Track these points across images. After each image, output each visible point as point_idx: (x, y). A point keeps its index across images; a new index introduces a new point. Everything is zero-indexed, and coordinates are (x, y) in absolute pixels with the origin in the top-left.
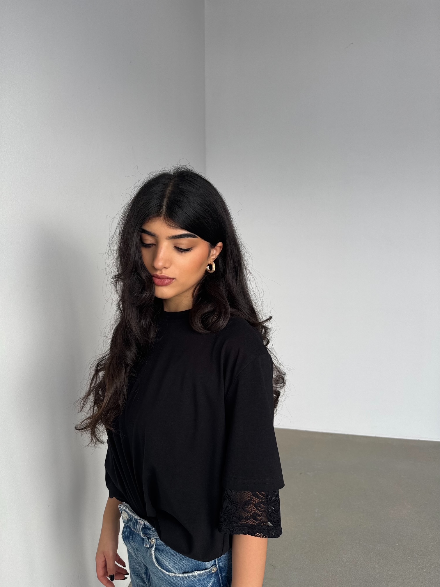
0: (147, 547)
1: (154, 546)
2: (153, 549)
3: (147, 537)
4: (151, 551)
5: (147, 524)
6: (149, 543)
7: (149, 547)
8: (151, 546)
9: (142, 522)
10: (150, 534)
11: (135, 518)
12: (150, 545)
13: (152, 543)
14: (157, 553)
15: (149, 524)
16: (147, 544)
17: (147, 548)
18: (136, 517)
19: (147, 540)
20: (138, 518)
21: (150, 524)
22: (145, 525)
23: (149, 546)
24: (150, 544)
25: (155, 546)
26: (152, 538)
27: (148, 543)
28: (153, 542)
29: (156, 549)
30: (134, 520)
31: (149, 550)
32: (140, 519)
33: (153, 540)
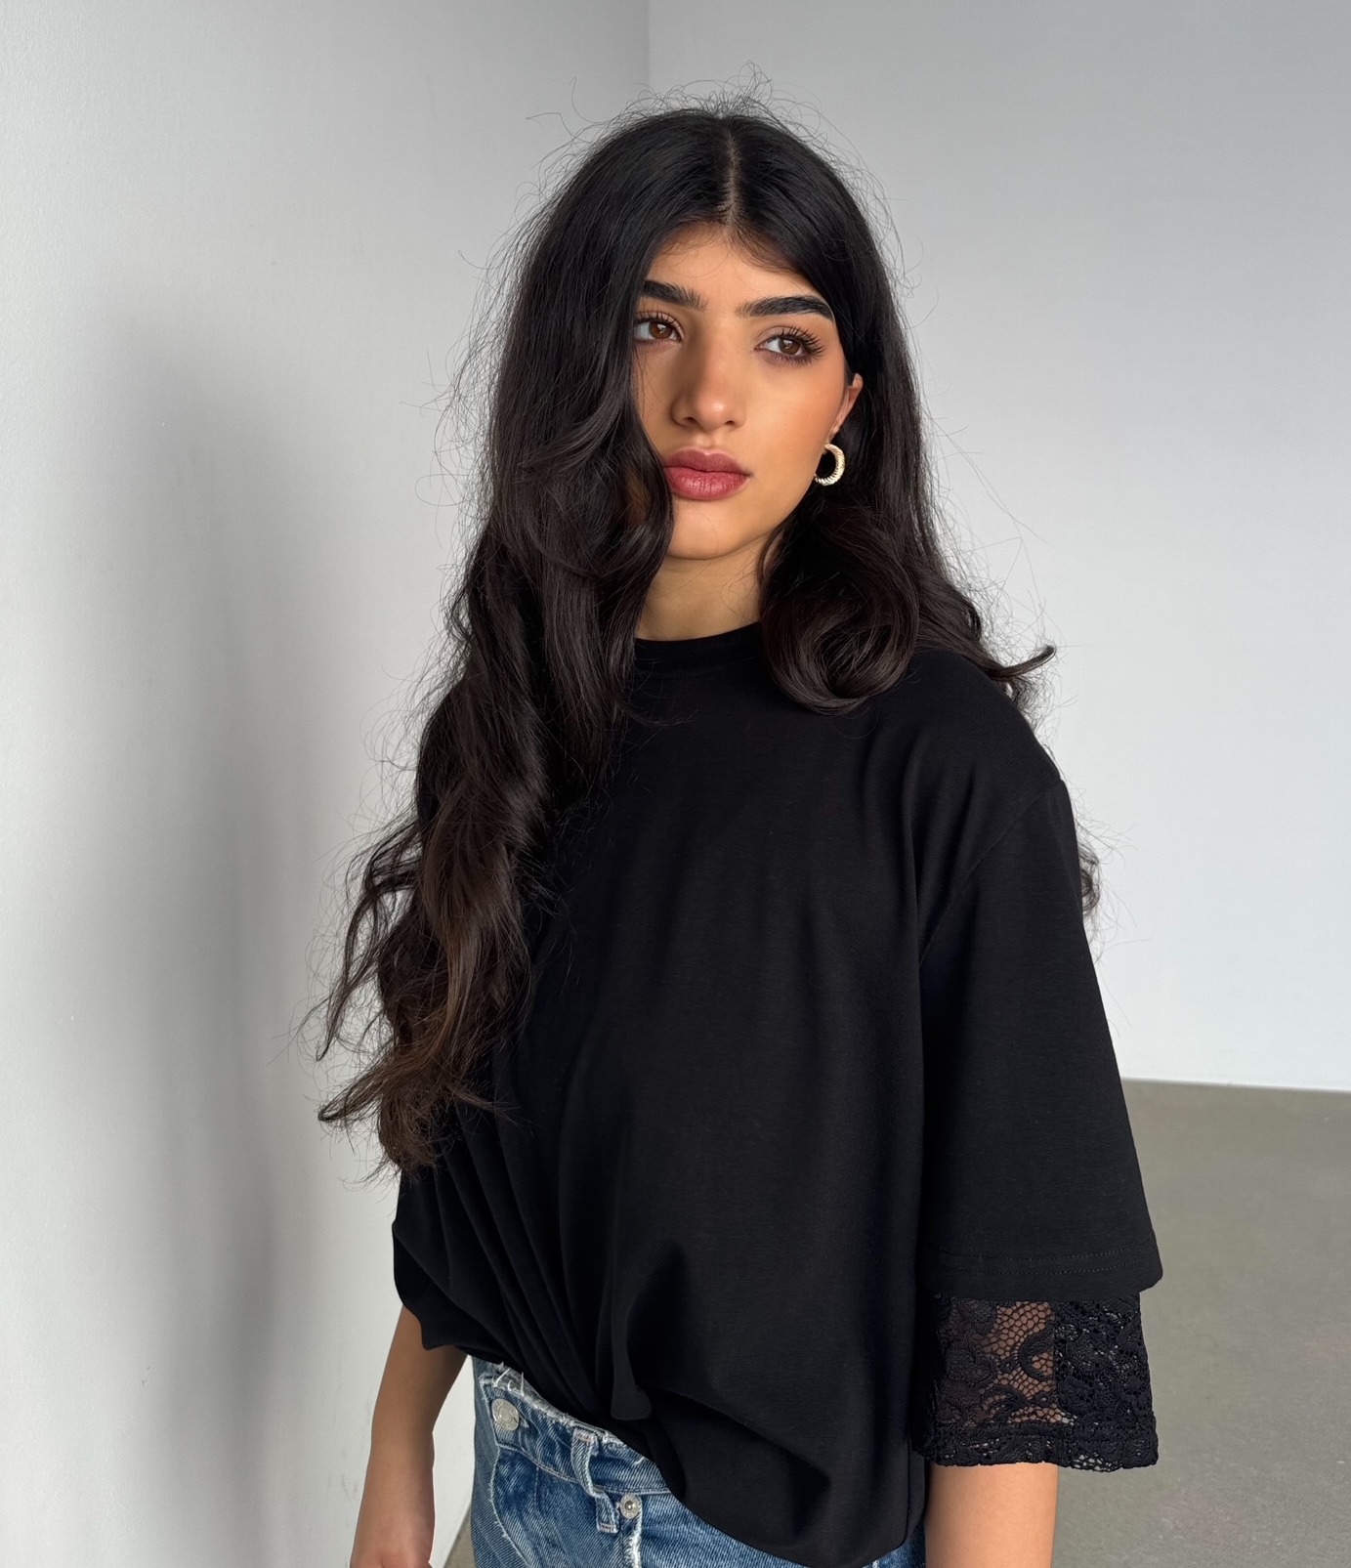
0: (607, 1531)
1: (639, 1524)
2: (635, 1538)
3: (607, 1493)
4: (624, 1547)
5: (611, 1444)
6: (616, 1515)
7: (615, 1531)
8: (627, 1529)
9: (589, 1439)
10: (618, 1483)
11: (557, 1423)
12: (620, 1524)
13: (628, 1515)
14: (650, 1551)
15: (619, 1442)
16: (608, 1523)
17: (608, 1534)
18: (561, 1421)
19: (610, 1506)
20: (572, 1424)
21: (625, 1443)
22: (600, 1447)
23: (619, 1529)
24: (622, 1519)
25: (643, 1524)
26: (626, 1498)
27: (613, 1516)
28: (633, 1509)
29: (645, 1536)
30: (551, 1432)
31: (617, 1546)
32: (579, 1428)
33: (630, 1503)
